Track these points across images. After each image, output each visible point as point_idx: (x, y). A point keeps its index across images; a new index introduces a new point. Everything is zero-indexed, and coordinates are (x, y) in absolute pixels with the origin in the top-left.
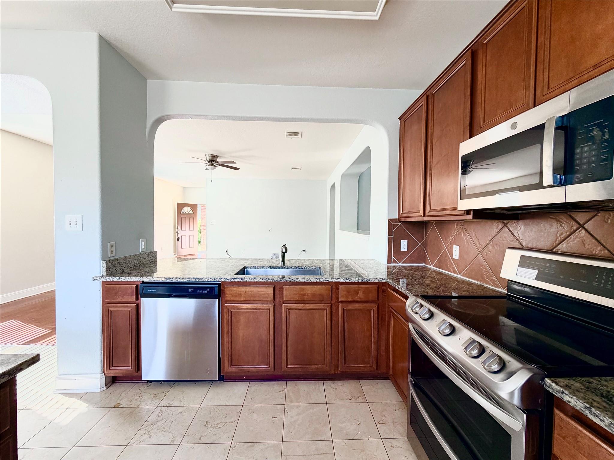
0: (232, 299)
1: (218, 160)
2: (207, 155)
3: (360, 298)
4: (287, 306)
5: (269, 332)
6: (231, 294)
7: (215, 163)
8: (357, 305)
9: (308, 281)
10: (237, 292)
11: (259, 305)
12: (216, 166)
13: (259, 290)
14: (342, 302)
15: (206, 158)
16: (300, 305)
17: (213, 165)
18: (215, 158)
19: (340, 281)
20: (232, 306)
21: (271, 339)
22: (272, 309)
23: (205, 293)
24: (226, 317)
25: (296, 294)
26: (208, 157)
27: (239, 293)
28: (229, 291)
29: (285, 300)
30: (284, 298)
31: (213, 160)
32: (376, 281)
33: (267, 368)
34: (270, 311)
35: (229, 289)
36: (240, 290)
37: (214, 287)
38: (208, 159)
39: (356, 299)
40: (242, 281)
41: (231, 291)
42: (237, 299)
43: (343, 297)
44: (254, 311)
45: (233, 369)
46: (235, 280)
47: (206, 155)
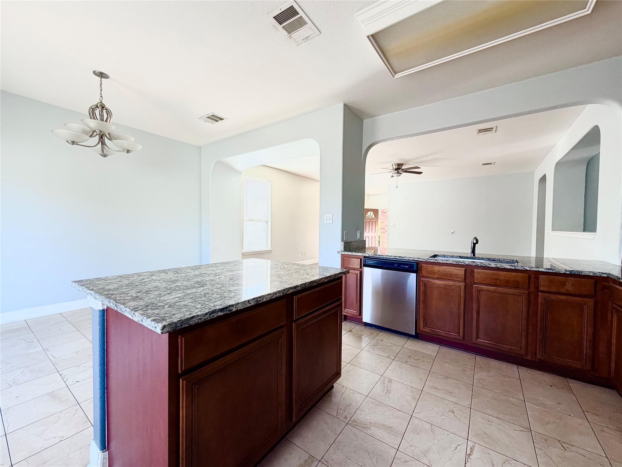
0: (427, 275)
1: (403, 167)
2: (394, 165)
3: (568, 291)
4: (478, 287)
5: (459, 306)
6: (427, 271)
7: (400, 170)
8: (563, 297)
9: (501, 267)
10: (432, 270)
11: (451, 283)
12: (401, 173)
13: (451, 270)
14: (542, 292)
15: (393, 167)
16: (492, 288)
17: (398, 173)
18: (401, 166)
19: (540, 271)
20: (427, 280)
21: (461, 313)
22: (463, 288)
23: (406, 268)
24: (422, 288)
25: (487, 278)
26: (394, 166)
27: (433, 271)
28: (425, 269)
29: (475, 282)
30: (475, 280)
31: (399, 168)
32: (591, 275)
33: (457, 336)
34: (461, 289)
35: (424, 267)
36: (434, 269)
37: (413, 264)
38: (394, 168)
39: (562, 290)
40: (436, 262)
41: (427, 269)
42: (431, 276)
43: (544, 286)
44: (446, 287)
45: (427, 330)
46: (430, 261)
47: (392, 165)
